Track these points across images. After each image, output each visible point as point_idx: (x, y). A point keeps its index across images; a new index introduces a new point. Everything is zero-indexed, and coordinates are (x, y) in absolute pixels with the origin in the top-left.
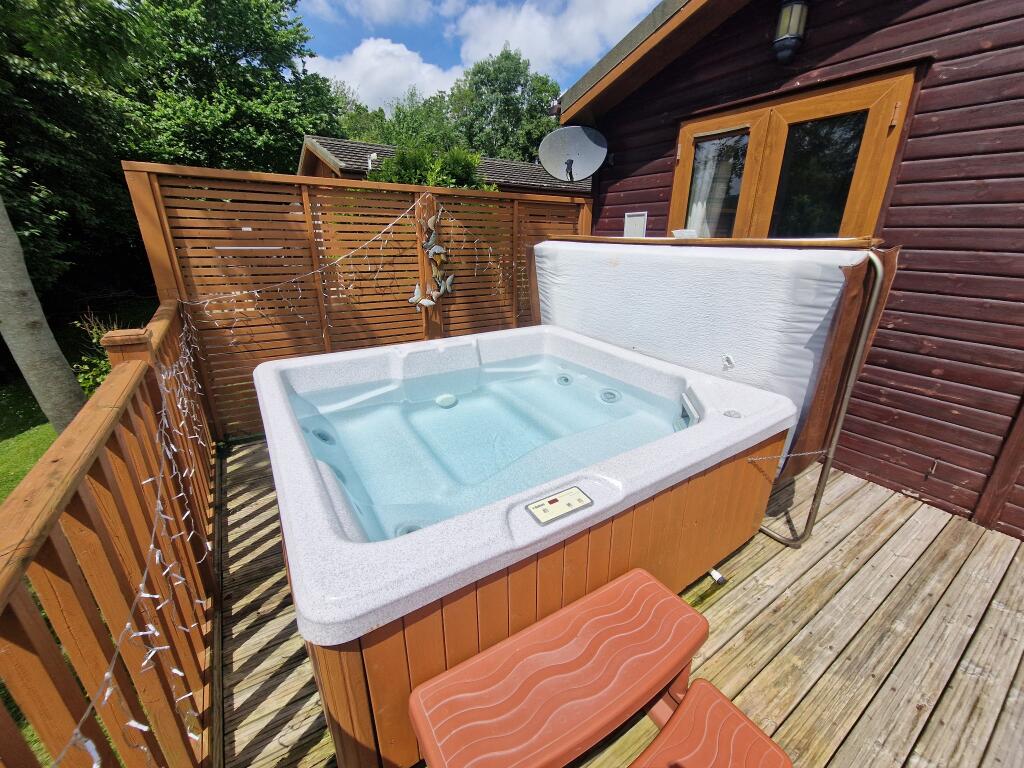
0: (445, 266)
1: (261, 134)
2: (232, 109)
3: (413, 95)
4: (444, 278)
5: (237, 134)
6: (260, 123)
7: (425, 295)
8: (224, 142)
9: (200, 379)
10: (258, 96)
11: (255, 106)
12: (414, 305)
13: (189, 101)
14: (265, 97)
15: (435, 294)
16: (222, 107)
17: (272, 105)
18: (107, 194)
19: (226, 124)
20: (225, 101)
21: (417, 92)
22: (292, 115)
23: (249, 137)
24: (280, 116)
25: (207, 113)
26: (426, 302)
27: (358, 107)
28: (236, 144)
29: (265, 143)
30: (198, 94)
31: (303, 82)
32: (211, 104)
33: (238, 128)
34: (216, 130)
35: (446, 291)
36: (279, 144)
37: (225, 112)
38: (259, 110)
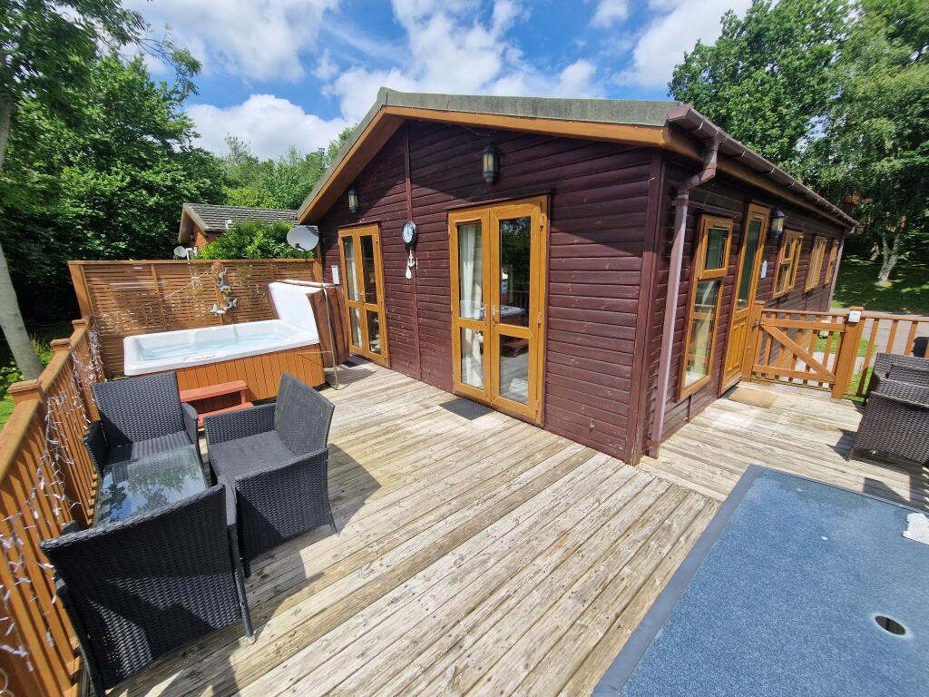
0: (231, 295)
1: (153, 196)
2: (128, 179)
3: (293, 153)
4: (232, 300)
5: (131, 196)
6: (151, 188)
7: (219, 308)
8: (120, 202)
9: (103, 360)
10: (150, 167)
11: (148, 175)
12: (213, 314)
13: (91, 174)
14: (156, 169)
15: (226, 308)
16: (119, 178)
17: (162, 175)
18: (22, 248)
19: (121, 189)
20: (122, 173)
21: (297, 151)
22: (180, 181)
23: (142, 198)
24: (169, 183)
25: (106, 182)
26: (220, 312)
27: (249, 159)
28: (131, 203)
29: (156, 203)
30: (100, 168)
31: (190, 154)
32: (109, 175)
33: (132, 192)
34: (114, 194)
35: (233, 307)
36: (169, 203)
37: (122, 181)
38: (151, 179)
